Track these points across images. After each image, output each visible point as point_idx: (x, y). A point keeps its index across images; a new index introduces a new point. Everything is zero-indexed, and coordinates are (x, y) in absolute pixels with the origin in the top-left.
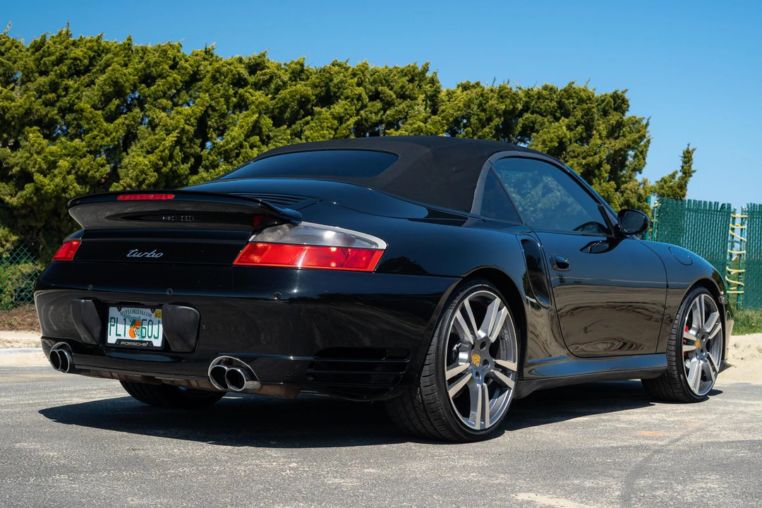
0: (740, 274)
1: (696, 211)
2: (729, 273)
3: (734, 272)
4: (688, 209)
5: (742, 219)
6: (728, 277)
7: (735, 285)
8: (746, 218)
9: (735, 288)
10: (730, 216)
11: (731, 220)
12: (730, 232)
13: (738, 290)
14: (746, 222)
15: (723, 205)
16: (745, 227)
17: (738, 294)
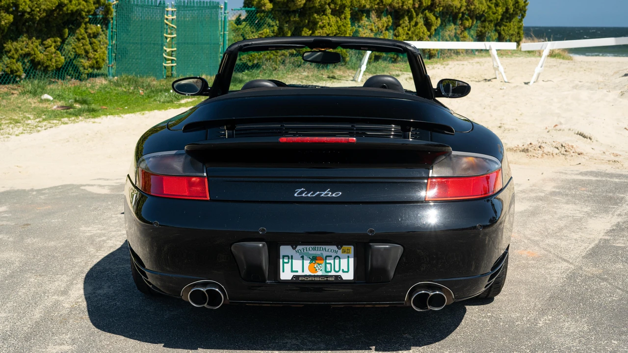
0: (172, 51)
1: (142, 7)
2: (166, 51)
3: (168, 50)
4: (137, 5)
5: (172, 11)
6: (165, 54)
7: (169, 60)
8: (175, 11)
9: (170, 62)
10: (165, 9)
11: (166, 12)
12: (165, 21)
13: (172, 63)
14: (175, 13)
15: (160, 1)
16: (175, 17)
17: (172, 66)
